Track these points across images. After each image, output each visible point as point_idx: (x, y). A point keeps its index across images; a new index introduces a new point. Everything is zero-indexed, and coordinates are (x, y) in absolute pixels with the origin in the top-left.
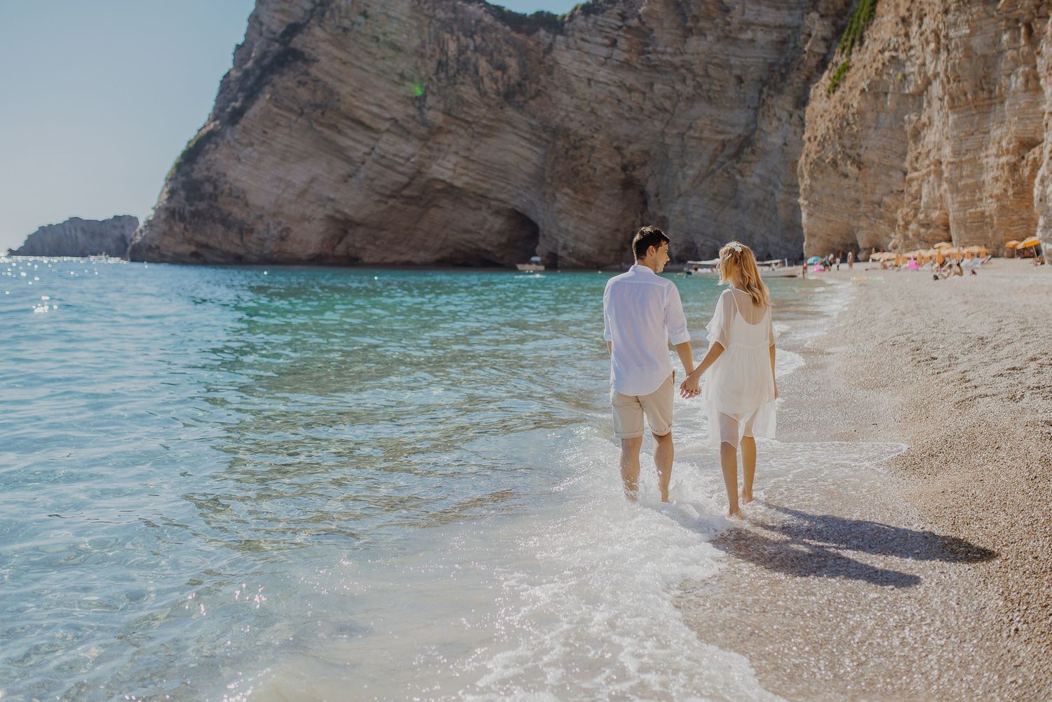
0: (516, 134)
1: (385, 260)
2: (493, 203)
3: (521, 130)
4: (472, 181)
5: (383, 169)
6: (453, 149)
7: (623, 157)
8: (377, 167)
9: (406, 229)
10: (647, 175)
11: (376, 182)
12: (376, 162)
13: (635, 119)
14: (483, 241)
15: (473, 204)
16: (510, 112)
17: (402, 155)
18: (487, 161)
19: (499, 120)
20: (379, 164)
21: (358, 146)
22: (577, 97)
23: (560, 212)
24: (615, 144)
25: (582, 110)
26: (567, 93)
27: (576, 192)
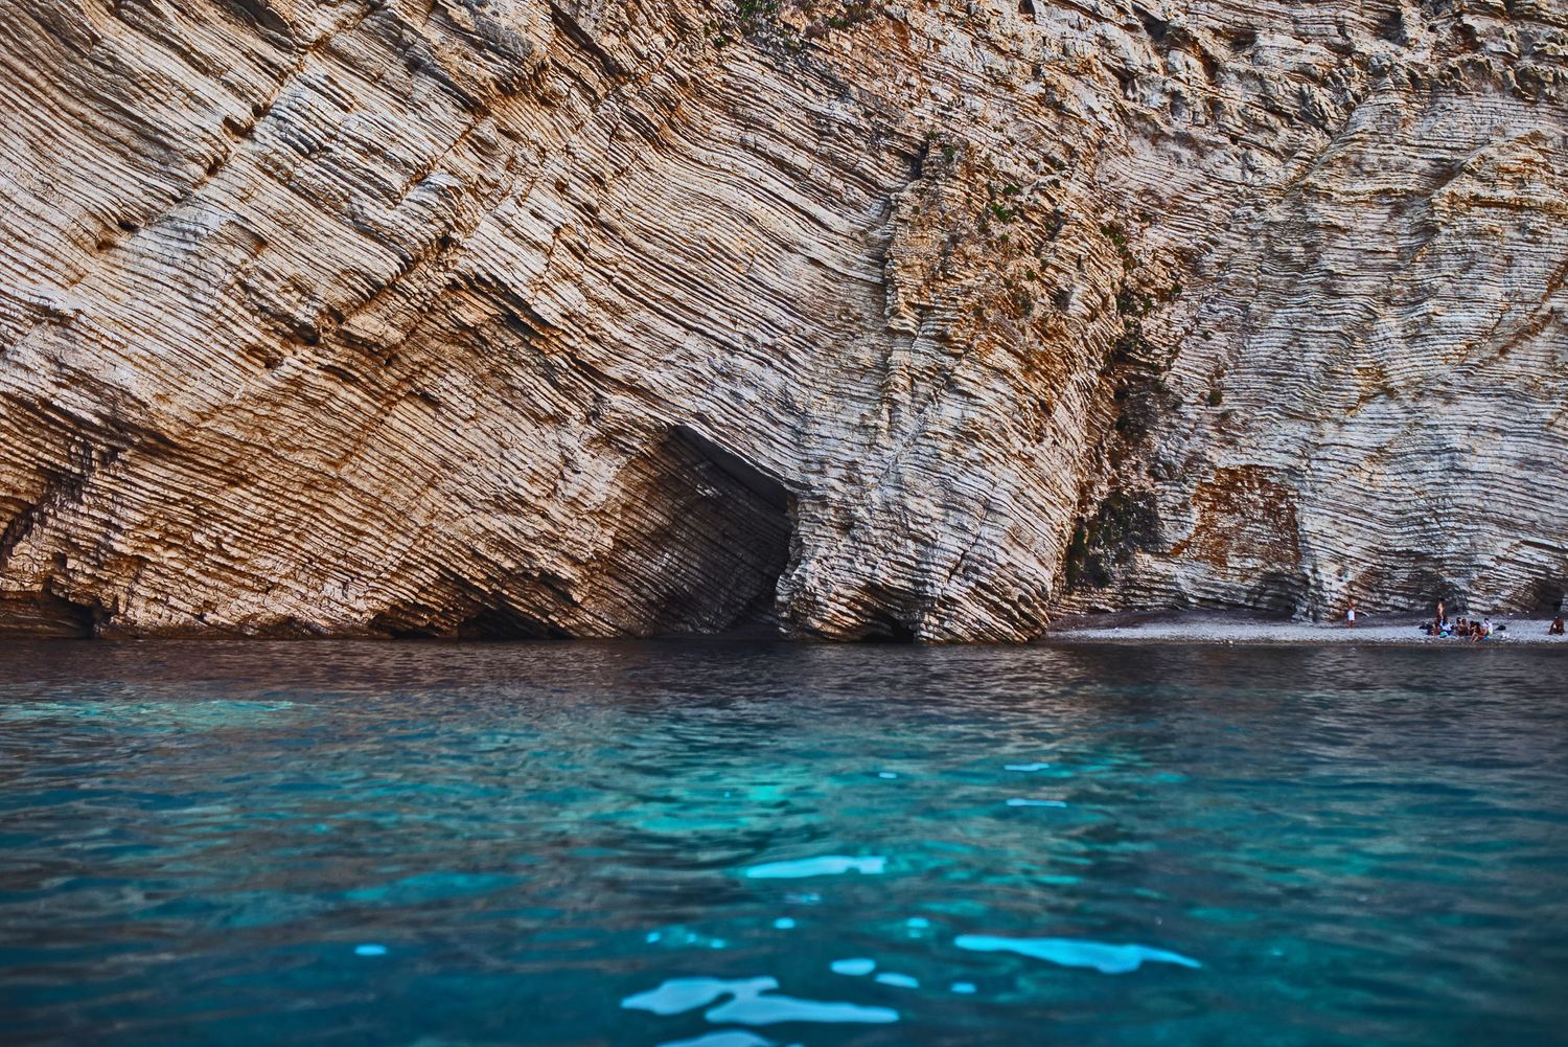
0: (755, 151)
1: (210, 617)
2: (617, 400)
3: (780, 137)
4: (585, 308)
5: (299, 202)
6: (556, 167)
7: (1129, 263)
8: (275, 195)
9: (310, 485)
10: (1179, 330)
11: (271, 260)
12: (271, 168)
13: (1184, 139)
14: (550, 541)
15: (545, 397)
16: (746, 64)
17: (399, 153)
18: (647, 236)
19: (698, 90)
20: (287, 180)
21: (204, 86)
22: (994, 46)
23: (968, 435)
24: (1107, 217)
25: (1011, 88)
26: (964, 26)
27: (1029, 368)
